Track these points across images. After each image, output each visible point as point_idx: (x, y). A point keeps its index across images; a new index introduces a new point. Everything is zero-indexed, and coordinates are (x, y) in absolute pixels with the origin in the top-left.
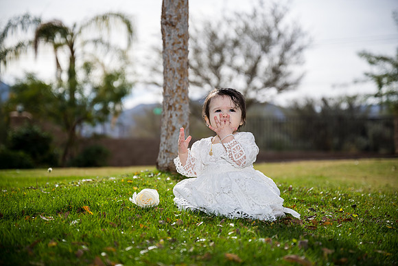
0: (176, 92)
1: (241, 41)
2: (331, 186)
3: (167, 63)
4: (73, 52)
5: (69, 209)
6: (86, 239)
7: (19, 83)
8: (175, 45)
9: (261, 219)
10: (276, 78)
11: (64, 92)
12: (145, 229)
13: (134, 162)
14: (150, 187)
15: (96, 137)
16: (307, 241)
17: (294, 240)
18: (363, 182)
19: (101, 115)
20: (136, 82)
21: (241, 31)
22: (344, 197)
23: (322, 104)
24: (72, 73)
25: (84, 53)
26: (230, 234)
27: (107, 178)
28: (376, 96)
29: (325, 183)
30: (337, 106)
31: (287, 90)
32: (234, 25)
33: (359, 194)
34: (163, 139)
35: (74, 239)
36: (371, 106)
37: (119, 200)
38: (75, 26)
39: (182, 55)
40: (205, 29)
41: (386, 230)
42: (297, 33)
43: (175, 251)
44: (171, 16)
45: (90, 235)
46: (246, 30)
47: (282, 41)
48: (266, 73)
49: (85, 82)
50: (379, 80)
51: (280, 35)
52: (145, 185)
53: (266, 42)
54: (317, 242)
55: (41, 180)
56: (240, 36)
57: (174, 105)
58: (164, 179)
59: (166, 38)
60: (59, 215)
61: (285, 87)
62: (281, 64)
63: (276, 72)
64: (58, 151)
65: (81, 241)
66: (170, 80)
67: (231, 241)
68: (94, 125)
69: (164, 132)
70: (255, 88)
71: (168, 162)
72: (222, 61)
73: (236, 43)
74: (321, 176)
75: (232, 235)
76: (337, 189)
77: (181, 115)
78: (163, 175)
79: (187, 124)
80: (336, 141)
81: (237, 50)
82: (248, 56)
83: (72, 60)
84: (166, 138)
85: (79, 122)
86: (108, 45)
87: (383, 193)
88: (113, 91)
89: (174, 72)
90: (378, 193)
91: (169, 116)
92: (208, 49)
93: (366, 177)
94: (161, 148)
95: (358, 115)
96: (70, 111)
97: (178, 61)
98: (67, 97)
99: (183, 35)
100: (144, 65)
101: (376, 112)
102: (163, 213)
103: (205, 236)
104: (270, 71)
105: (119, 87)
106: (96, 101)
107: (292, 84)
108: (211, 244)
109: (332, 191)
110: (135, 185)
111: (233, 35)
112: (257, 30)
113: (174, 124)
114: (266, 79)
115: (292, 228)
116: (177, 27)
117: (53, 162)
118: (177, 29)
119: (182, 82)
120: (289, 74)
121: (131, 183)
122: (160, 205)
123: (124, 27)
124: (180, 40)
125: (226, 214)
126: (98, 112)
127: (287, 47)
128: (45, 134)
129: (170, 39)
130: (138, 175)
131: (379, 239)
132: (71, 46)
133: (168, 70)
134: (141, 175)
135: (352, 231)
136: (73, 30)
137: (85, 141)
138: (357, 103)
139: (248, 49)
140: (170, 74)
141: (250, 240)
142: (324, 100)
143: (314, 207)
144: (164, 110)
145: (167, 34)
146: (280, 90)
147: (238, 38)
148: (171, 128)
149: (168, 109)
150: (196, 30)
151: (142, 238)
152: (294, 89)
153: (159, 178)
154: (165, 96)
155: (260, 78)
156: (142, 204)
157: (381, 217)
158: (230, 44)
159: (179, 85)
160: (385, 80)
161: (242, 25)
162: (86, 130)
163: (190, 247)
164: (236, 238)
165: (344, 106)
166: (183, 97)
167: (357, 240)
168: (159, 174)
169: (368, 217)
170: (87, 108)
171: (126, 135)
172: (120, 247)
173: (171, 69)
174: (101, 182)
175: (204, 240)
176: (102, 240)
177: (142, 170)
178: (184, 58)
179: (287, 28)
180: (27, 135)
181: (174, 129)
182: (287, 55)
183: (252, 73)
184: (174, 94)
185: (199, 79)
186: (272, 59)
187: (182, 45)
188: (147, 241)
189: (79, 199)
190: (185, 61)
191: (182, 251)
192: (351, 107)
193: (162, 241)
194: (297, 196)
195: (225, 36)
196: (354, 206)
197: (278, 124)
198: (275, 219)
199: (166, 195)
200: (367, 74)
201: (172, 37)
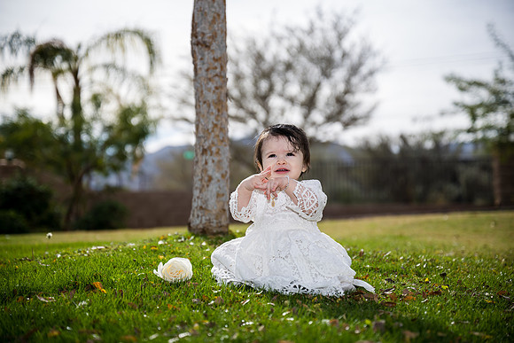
0: (213, 131)
1: (295, 64)
2: (413, 248)
3: (199, 94)
4: (77, 81)
5: (75, 286)
6: (97, 326)
7: (7, 122)
8: (210, 71)
9: (325, 294)
10: (340, 110)
11: (67, 133)
12: (174, 310)
13: (160, 223)
14: (180, 255)
15: (109, 190)
16: (383, 321)
17: (368, 322)
18: (455, 243)
19: (116, 162)
20: (162, 117)
21: (294, 50)
22: (430, 263)
23: (401, 143)
24: (76, 108)
25: (92, 82)
26: (284, 314)
27: (125, 244)
28: (469, 131)
29: (405, 245)
30: (420, 146)
31: (355, 125)
32: (286, 43)
33: (449, 259)
34: (196, 193)
35: (82, 326)
36: (463, 144)
37: (139, 274)
38: (79, 47)
39: (219, 84)
40: (249, 48)
41: (484, 306)
42: (366, 52)
43: (214, 339)
44: (203, 34)
45: (103, 320)
46: (302, 49)
47: (348, 63)
48: (327, 104)
49: (94, 119)
50: (472, 112)
51: (345, 55)
52: (174, 253)
53: (327, 64)
54: (397, 323)
55: (39, 248)
56: (293, 56)
57: (210, 148)
58: (198, 245)
59: (198, 62)
60: (63, 295)
61: (353, 121)
62: (347, 92)
63: (341, 102)
64: (60, 209)
65: (92, 328)
66: (203, 116)
67: (286, 324)
68: (107, 175)
69: (197, 184)
70: (314, 124)
71: (204, 221)
72: (271, 89)
73: (289, 67)
74: (401, 236)
75: (288, 316)
76: (421, 253)
77: (220, 161)
78: (197, 239)
79: (226, 172)
80: (419, 190)
81: (290, 75)
82: (304, 83)
83: (77, 91)
84: (201, 192)
85: (87, 171)
86: (123, 71)
87: (480, 257)
88: (131, 130)
89: (209, 106)
90: (473, 257)
91: (204, 162)
92: (253, 75)
93: (458, 236)
94: (194, 205)
95: (446, 156)
96: (76, 157)
97: (214, 92)
98: (71, 139)
99: (220, 58)
100: (170, 96)
101: (469, 152)
102: (198, 290)
103: (252, 318)
104: (333, 102)
105: (138, 126)
106: (108, 144)
107: (361, 118)
108: (261, 328)
109: (415, 255)
110: (161, 253)
111: (284, 56)
112: (315, 49)
113: (210, 173)
114: (329, 112)
115: (364, 305)
116: (212, 48)
117: (53, 225)
118: (212, 51)
119: (219, 118)
120: (357, 105)
121: (155, 251)
122: (193, 279)
123: (143, 48)
124: (216, 64)
125: (278, 288)
126: (111, 157)
127: (354, 70)
128: (42, 188)
129: (203, 64)
130: (165, 239)
131: (476, 317)
132: (75, 73)
133: (201, 104)
134: (169, 240)
135: (441, 307)
136: (77, 52)
137: (94, 196)
138: (444, 141)
139: (304, 74)
140: (204, 108)
141: (311, 323)
142: (403, 138)
143: (392, 276)
144: (197, 155)
145: (200, 57)
146: (346, 125)
147: (291, 60)
148: (206, 178)
149: (202, 154)
150: (237, 51)
151: (171, 323)
152: (364, 124)
153: (192, 243)
154: (198, 137)
155: (320, 111)
156: (170, 278)
157: (478, 289)
158: (281, 68)
159: (215, 122)
160: (479, 111)
161: (295, 43)
162: (96, 181)
163: (234, 333)
164: (292, 319)
165: (429, 145)
166: (221, 138)
167: (448, 319)
168: (192, 238)
169: (462, 289)
170: (98, 153)
171: (148, 187)
172: (142, 335)
173: (205, 102)
174: (116, 250)
175: (251, 323)
176: (118, 326)
177: (170, 232)
178: (221, 87)
179: (353, 46)
180: (19, 189)
181: (210, 179)
182: (355, 80)
183: (310, 104)
184: (210, 134)
185: (241, 113)
186: (334, 86)
187: (218, 70)
188: (177, 326)
189: (88, 273)
190: (223, 91)
191: (222, 338)
192: (438, 147)
193: (196, 325)
194: (371, 263)
195: (275, 58)
196: (444, 275)
197: (344, 169)
198: (342, 294)
199: (202, 266)
200: (456, 104)
201: (206, 61)
